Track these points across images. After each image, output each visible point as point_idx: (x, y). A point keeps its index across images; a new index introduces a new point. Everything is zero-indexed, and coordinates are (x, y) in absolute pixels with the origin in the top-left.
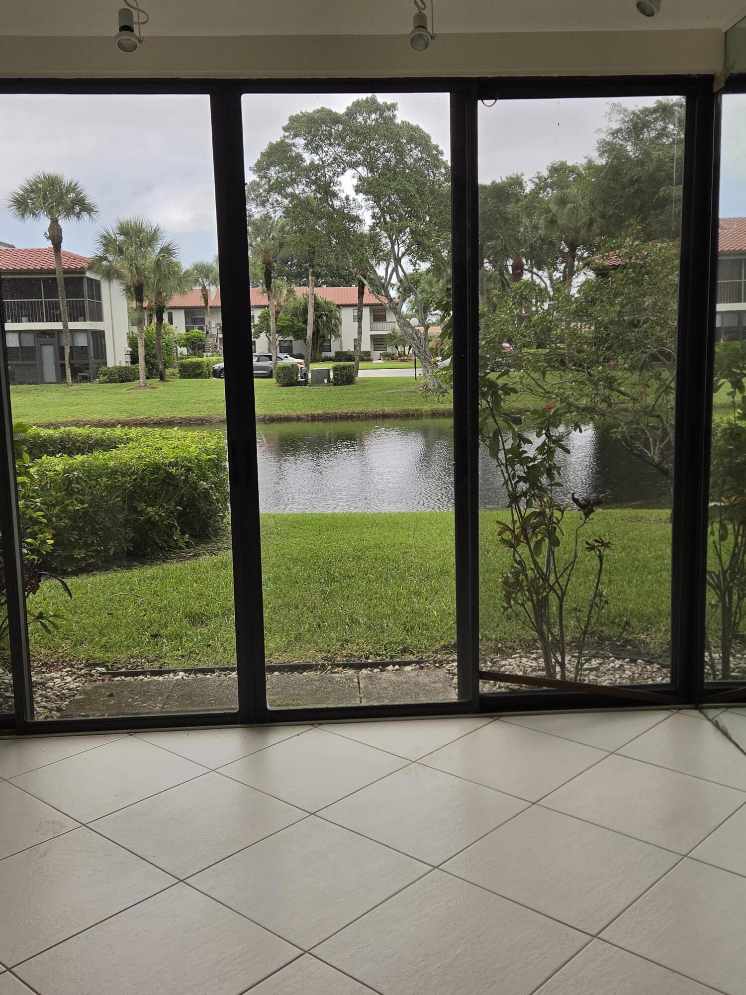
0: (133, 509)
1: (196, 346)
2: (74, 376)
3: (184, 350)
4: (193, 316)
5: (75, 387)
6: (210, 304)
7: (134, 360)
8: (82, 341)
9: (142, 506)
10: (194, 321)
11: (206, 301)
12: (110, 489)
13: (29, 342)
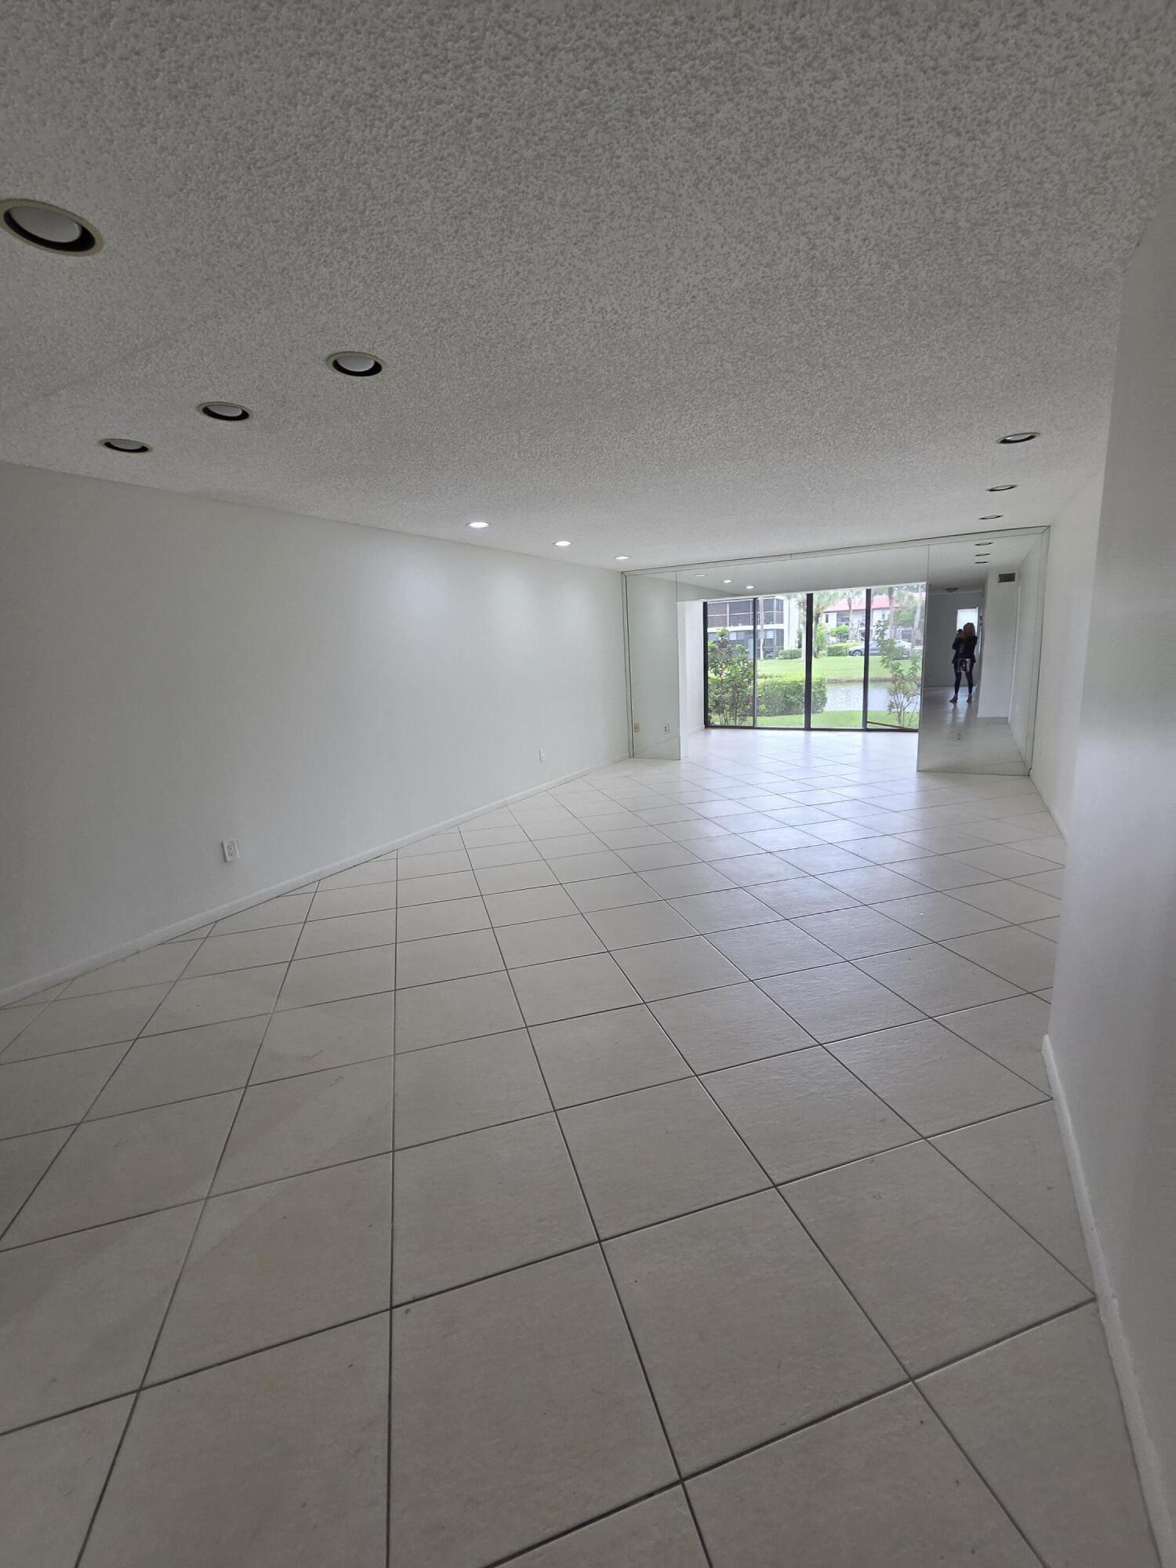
0: (785, 697)
1: (843, 636)
2: (764, 656)
3: (834, 639)
4: (842, 616)
5: (765, 661)
6: (853, 608)
7: (800, 647)
8: (770, 635)
9: (788, 696)
10: (843, 620)
11: (850, 606)
12: (778, 690)
13: (742, 637)
